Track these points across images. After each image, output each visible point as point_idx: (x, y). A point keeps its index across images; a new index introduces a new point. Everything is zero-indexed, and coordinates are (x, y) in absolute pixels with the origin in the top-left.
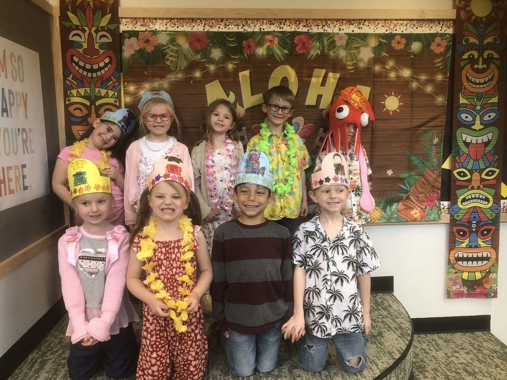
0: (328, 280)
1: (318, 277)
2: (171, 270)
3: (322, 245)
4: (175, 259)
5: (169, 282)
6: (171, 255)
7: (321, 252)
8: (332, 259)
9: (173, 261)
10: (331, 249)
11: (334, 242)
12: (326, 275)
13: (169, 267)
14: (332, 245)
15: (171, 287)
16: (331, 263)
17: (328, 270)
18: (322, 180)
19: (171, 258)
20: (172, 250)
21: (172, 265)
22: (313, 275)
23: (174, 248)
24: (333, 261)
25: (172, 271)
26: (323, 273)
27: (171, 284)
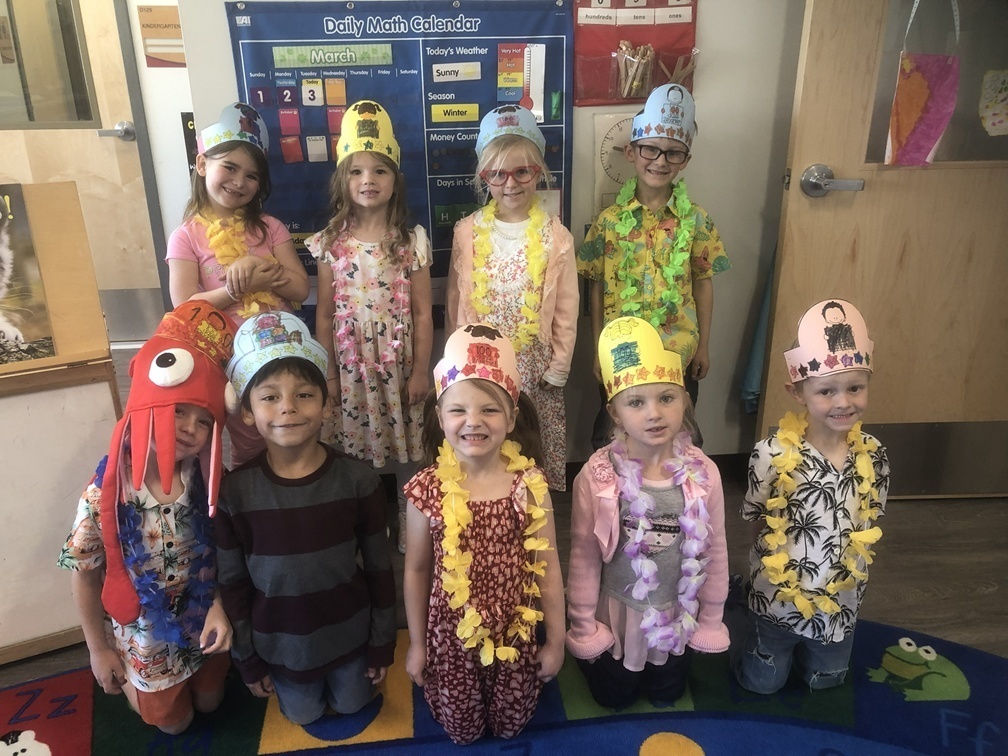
0: (835, 546)
1: (813, 543)
2: (485, 557)
3: (823, 482)
4: (491, 538)
5: (481, 579)
6: (485, 529)
7: (819, 496)
8: (842, 506)
9: (488, 541)
10: (840, 486)
11: (846, 471)
12: (832, 537)
13: (480, 553)
14: (841, 478)
15: (484, 589)
16: (840, 514)
17: (835, 528)
18: (804, 366)
19: (484, 535)
20: (487, 522)
21: (486, 548)
22: (802, 539)
23: (490, 516)
24: (844, 509)
25: (486, 561)
26: (824, 535)
27: (483, 584)
